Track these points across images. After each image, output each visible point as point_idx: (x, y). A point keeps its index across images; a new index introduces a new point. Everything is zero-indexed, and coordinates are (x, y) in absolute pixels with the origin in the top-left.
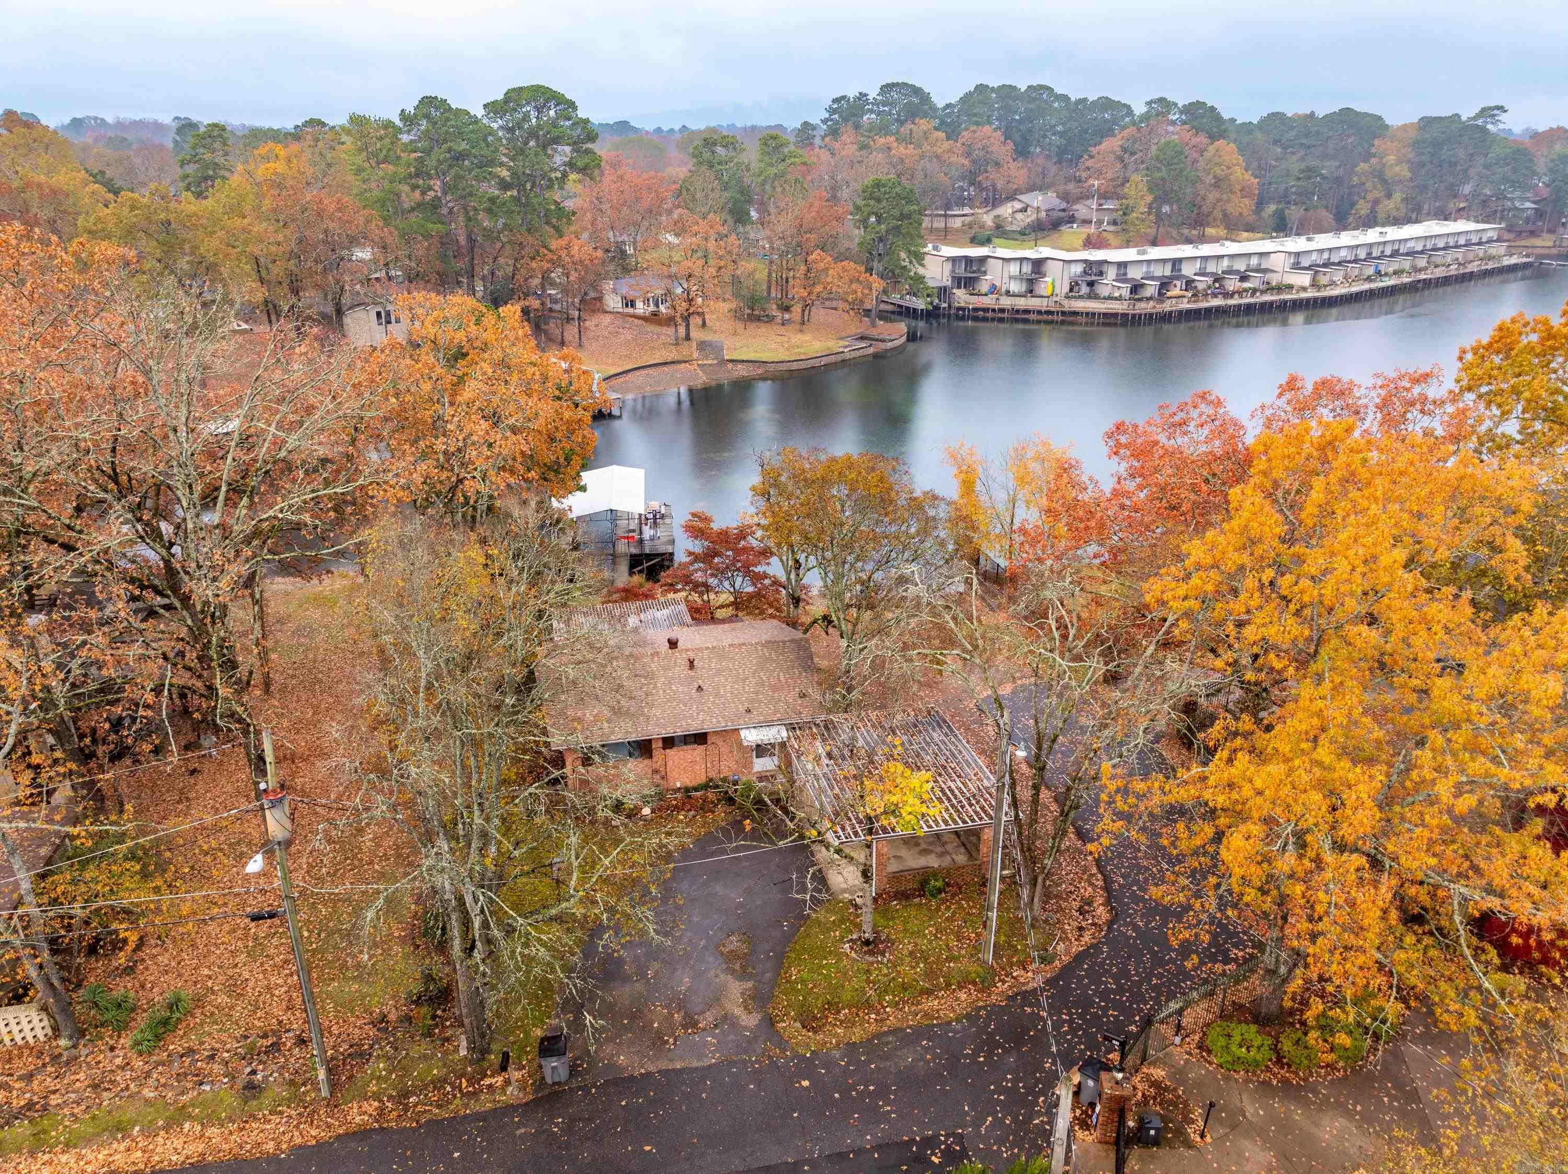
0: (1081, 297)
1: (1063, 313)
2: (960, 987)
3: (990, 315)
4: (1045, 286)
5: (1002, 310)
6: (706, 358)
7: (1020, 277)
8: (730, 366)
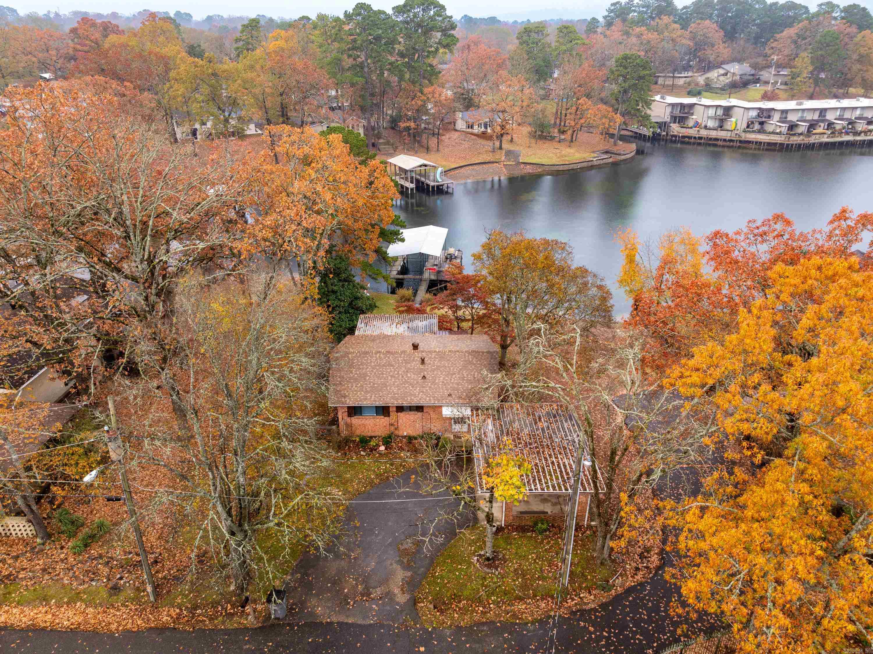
0: (754, 132)
1: (740, 142)
2: (542, 599)
3: (692, 140)
4: (731, 123)
5: (701, 138)
6: (509, 160)
7: (715, 118)
8: (522, 166)
